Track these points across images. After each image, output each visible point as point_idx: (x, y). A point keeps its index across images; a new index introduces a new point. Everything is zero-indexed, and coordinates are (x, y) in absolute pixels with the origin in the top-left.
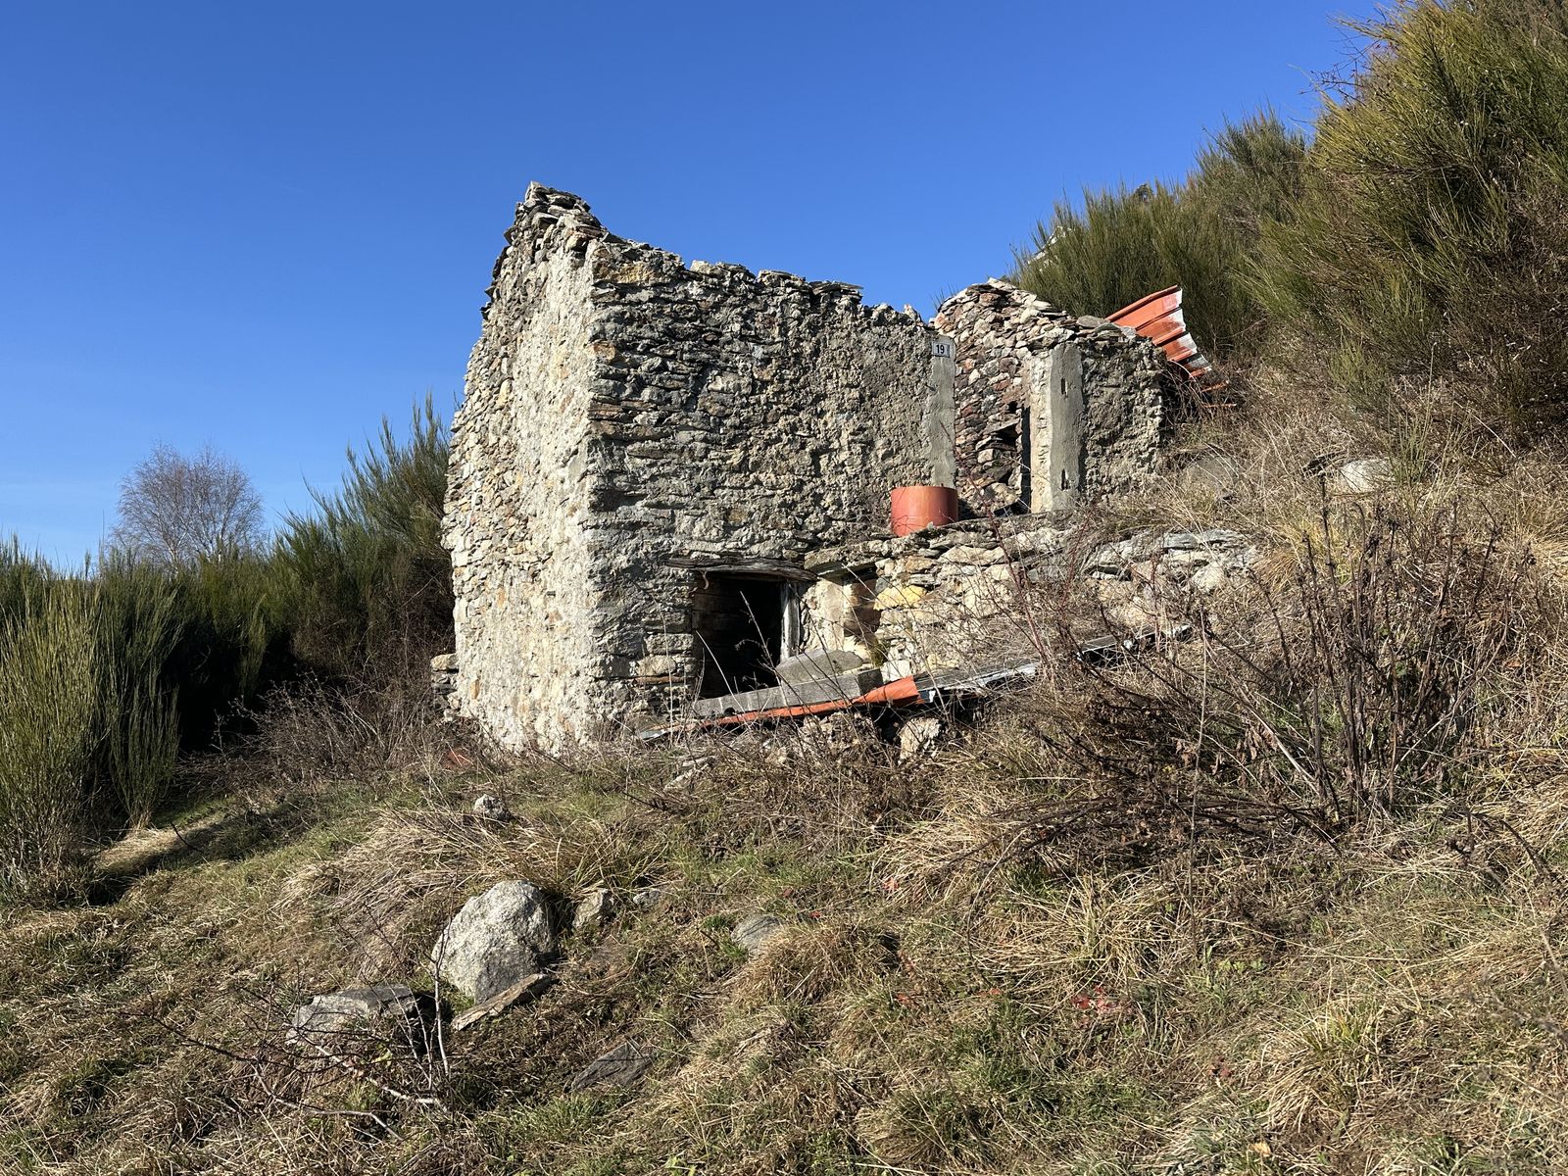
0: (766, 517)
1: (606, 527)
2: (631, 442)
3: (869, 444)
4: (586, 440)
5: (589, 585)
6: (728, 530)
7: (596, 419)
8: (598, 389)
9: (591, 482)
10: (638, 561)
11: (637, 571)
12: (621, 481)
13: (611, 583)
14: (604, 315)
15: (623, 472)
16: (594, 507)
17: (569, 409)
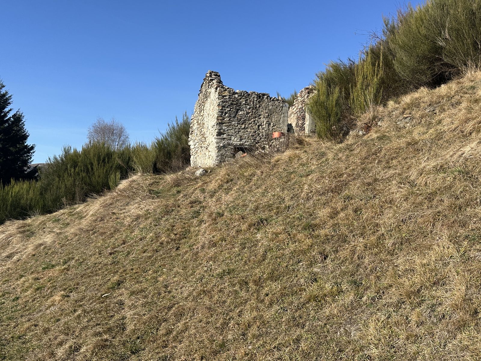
0: (248, 137)
1: (219, 139)
2: (224, 124)
3: (270, 124)
4: (216, 123)
5: (216, 149)
6: (241, 140)
7: (218, 120)
8: (218, 114)
9: (217, 131)
10: (224, 145)
11: (224, 147)
12: (222, 131)
13: (219, 149)
14: (220, 101)
15: (222, 129)
16: (217, 135)
17: (213, 117)
